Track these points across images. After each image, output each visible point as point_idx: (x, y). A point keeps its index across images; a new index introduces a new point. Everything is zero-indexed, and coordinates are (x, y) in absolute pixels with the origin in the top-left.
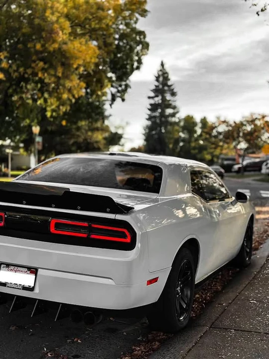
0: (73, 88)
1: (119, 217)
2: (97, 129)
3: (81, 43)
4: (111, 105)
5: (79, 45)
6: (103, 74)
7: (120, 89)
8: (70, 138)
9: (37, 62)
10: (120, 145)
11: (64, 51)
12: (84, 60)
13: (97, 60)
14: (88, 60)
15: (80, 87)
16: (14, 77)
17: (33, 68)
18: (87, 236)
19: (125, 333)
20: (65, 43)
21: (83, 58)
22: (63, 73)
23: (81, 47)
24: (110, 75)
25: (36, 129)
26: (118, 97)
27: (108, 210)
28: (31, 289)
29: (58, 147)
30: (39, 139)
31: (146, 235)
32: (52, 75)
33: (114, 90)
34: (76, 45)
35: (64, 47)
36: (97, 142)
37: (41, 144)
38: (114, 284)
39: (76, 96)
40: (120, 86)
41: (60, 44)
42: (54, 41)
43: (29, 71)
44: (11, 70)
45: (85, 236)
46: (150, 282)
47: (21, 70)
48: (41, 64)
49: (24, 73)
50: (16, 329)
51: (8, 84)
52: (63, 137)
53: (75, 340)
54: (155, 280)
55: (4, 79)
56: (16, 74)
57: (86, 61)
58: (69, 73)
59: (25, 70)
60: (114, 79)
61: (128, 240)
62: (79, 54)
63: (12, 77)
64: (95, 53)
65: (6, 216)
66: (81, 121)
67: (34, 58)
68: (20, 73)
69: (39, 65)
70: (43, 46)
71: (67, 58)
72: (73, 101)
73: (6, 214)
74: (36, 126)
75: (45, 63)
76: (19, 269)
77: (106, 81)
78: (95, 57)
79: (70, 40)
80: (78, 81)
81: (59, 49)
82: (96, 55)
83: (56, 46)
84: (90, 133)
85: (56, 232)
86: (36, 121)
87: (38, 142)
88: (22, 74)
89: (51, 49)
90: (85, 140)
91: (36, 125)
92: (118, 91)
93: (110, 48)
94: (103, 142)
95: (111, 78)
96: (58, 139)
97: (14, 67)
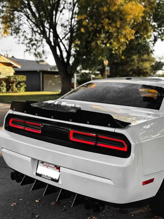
0: (127, 34)
1: (118, 131)
2: (146, 60)
3: (132, 4)
4: (154, 44)
5: (131, 5)
6: (148, 24)
7: (160, 32)
8: (128, 67)
9: (104, 19)
10: (162, 70)
11: (121, 10)
12: (134, 15)
13: (143, 15)
14: (137, 15)
15: (131, 33)
16: (91, 30)
17: (102, 24)
18: (95, 144)
19: (133, 215)
20: (122, 5)
21: (133, 14)
22: (120, 25)
23: (132, 7)
24: (154, 24)
25: (106, 62)
26: (159, 38)
27: (109, 125)
28: (57, 181)
29: (121, 73)
30: (107, 68)
31: (140, 145)
32: (114, 27)
33: (156, 34)
34: (129, 6)
35: (122, 8)
36: (145, 69)
37: (109, 71)
38: (113, 184)
39: (129, 39)
40: (161, 30)
41: (119, 6)
42: (115, 5)
43: (100, 26)
44: (89, 26)
45: (94, 144)
46: (146, 183)
47: (95, 25)
48: (107, 20)
49: (97, 27)
50: (55, 204)
51: (88, 35)
52: (124, 66)
53: (93, 218)
54: (151, 181)
55: (84, 32)
56: (92, 28)
57: (135, 16)
58: (124, 24)
59: (97, 25)
60: (156, 26)
61: (125, 149)
62: (131, 12)
63: (90, 30)
64: (142, 10)
65: (42, 126)
66: (134, 55)
67: (103, 17)
68: (94, 27)
69: (106, 21)
70: (108, 8)
71: (123, 15)
72: (128, 42)
73: (42, 125)
74: (106, 61)
75: (109, 20)
76: (49, 165)
77: (150, 28)
78: (141, 13)
79: (125, 3)
80: (130, 29)
81: (118, 9)
82: (142, 11)
83: (116, 7)
84: (141, 63)
85: (74, 140)
86: (106, 57)
87: (107, 70)
88: (95, 28)
89: (113, 10)
90: (138, 67)
91: (106, 59)
92: (159, 34)
93: (153, 6)
94: (150, 68)
95: (154, 25)
96: (121, 68)
97: (91, 24)
